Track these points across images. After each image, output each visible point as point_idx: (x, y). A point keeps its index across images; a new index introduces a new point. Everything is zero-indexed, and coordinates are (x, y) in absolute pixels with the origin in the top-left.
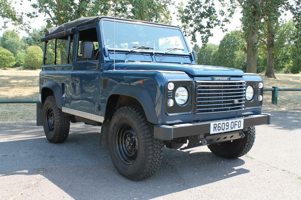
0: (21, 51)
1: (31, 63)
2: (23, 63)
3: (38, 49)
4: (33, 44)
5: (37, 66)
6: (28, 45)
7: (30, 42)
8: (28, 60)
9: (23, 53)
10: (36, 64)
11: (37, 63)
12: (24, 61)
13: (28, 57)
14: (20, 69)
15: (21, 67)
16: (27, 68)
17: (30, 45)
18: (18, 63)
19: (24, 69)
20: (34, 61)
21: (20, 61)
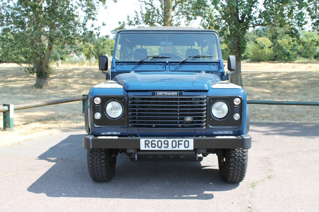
0: (250, 43)
1: (259, 55)
2: (251, 56)
3: (266, 40)
4: (263, 35)
5: (265, 59)
6: (257, 36)
7: (259, 33)
8: (256, 52)
9: (252, 45)
10: (263, 56)
11: (265, 55)
12: (251, 54)
13: (256, 49)
14: (247, 62)
15: (248, 60)
16: (254, 60)
17: (260, 36)
18: (246, 55)
19: (251, 62)
20: (261, 53)
21: (248, 54)
